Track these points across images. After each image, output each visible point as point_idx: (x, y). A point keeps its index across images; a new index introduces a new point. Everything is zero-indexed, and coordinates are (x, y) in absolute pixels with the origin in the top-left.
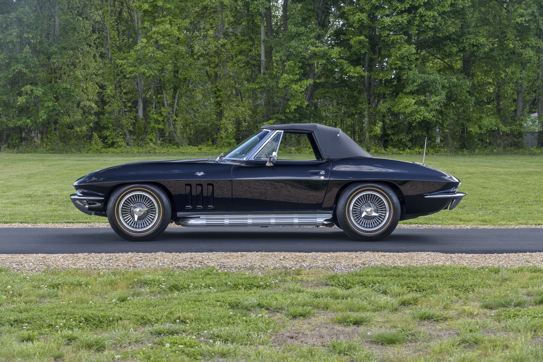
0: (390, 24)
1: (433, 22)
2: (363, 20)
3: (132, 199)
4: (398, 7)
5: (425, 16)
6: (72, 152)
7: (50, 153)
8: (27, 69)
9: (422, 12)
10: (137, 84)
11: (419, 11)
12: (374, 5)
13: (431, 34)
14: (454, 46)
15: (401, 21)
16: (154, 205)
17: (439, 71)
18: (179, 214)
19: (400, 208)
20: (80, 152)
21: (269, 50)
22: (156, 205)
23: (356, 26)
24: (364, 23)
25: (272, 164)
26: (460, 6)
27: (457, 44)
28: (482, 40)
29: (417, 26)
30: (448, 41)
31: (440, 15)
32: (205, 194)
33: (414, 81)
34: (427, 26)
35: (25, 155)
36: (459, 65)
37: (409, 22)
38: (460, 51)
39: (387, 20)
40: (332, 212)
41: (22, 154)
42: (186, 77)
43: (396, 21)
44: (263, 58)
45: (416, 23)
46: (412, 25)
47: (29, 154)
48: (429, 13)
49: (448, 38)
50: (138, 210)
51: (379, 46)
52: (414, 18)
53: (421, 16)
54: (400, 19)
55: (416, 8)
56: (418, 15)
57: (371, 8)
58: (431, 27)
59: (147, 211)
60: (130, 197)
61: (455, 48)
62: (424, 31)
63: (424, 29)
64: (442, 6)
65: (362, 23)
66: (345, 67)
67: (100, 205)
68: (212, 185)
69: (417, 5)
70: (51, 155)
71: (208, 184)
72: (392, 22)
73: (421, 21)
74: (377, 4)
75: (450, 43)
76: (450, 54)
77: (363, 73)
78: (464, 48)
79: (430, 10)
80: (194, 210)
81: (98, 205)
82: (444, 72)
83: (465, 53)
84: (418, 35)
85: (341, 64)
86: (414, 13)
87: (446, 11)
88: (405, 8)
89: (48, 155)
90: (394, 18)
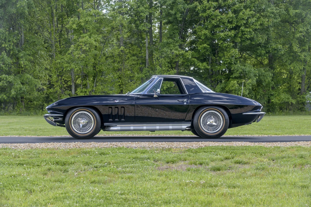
0: (224, 36)
1: (249, 35)
2: (206, 34)
3: (79, 116)
4: (228, 26)
5: (244, 31)
6: (32, 115)
7: (19, 115)
8: (4, 65)
9: (243, 29)
10: (71, 74)
11: (241, 28)
12: (214, 25)
13: (248, 42)
14: (263, 50)
15: (230, 35)
16: (91, 119)
17: (254, 66)
18: (105, 124)
19: (229, 121)
20: (37, 115)
21: (151, 53)
22: (93, 119)
23: (202, 38)
24: (207, 36)
25: (157, 96)
26: (266, 25)
27: (265, 49)
28: (280, 46)
29: (240, 37)
30: (260, 47)
31: (253, 31)
32: (120, 114)
33: (237, 71)
34: (246, 37)
35: (4, 116)
36: (266, 62)
37: (235, 35)
38: (267, 53)
39: (222, 34)
40: (191, 122)
41: (2, 116)
42: (100, 69)
43: (227, 34)
44: (147, 58)
45: (240, 35)
46: (237, 37)
47: (6, 116)
48: (247, 30)
49: (259, 45)
50: (82, 121)
51: (217, 50)
52: (238, 33)
53: (242, 31)
54: (230, 33)
55: (240, 27)
56: (240, 31)
57: (212, 27)
58: (248, 38)
59: (88, 122)
60: (78, 114)
61: (263, 51)
62: (244, 41)
63: (244, 39)
64: (255, 25)
65: (206, 36)
66: (196, 63)
67: (61, 119)
68: (124, 107)
69: (240, 25)
70: (20, 116)
71: (122, 107)
72: (225, 35)
73: (242, 35)
74: (215, 25)
75: (260, 48)
76: (260, 55)
77: (207, 67)
78: (269, 51)
79: (247, 28)
80: (114, 122)
81: (60, 119)
82: (257, 66)
83: (270, 54)
84: (241, 43)
85: (194, 61)
86: (238, 30)
87: (257, 28)
88: (232, 27)
89: (18, 116)
90: (226, 33)
